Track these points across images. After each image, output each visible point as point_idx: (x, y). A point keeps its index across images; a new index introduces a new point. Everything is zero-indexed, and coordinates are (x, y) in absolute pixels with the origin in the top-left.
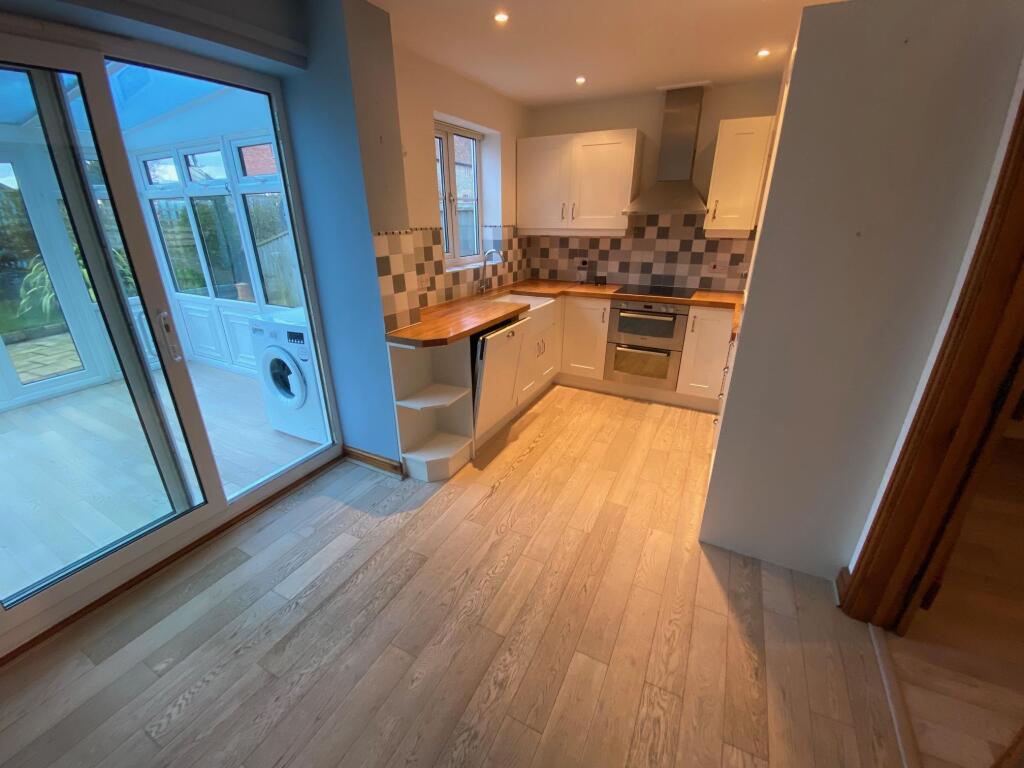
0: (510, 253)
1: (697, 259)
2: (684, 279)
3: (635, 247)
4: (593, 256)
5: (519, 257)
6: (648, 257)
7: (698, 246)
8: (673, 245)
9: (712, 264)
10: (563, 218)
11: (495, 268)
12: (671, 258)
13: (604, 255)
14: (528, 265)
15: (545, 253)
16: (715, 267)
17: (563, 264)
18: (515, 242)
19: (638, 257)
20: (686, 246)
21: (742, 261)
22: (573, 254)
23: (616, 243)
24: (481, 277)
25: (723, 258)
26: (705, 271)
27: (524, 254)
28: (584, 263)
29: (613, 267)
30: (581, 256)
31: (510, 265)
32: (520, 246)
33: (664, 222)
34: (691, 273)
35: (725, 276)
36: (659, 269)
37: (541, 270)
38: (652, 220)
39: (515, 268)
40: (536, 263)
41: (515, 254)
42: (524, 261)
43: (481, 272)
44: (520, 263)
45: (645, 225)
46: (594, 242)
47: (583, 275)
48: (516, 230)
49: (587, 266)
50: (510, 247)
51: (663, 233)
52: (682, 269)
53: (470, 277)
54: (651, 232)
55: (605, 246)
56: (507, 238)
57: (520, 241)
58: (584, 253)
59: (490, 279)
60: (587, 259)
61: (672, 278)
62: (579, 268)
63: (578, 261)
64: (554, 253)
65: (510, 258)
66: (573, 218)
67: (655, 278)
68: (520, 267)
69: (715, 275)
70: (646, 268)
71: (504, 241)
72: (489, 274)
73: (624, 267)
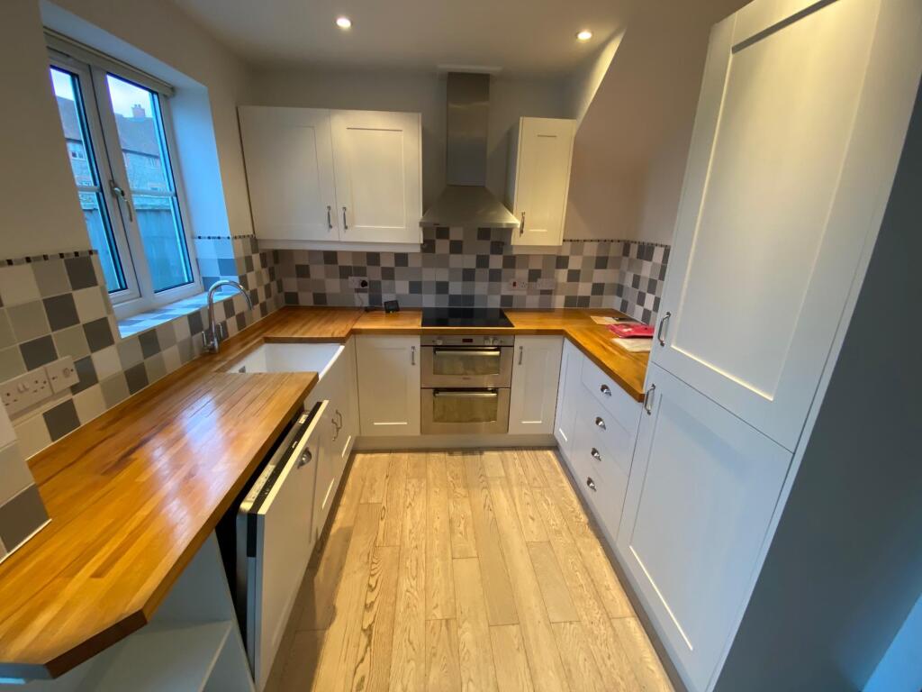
0: (251, 277)
1: (495, 276)
2: (484, 298)
3: (426, 264)
4: (374, 274)
5: (266, 280)
6: (442, 276)
7: (496, 262)
8: (468, 261)
9: (512, 281)
10: (331, 227)
11: (228, 305)
12: (468, 275)
13: (388, 274)
14: (280, 288)
15: (303, 272)
16: (514, 284)
17: (333, 286)
18: (256, 259)
19: (432, 275)
20: (482, 262)
21: (540, 277)
22: (345, 272)
23: (401, 259)
24: (206, 326)
25: (521, 274)
26: (505, 289)
27: (272, 275)
28: (364, 284)
29: (402, 287)
30: (357, 275)
31: (254, 293)
32: (264, 265)
33: (456, 234)
34: (491, 291)
35: (525, 293)
36: (456, 288)
37: (300, 295)
38: (443, 233)
39: (262, 297)
40: (292, 284)
41: (259, 275)
42: (274, 286)
43: (205, 318)
44: (267, 288)
45: (434, 238)
46: (373, 258)
47: (363, 299)
48: (254, 242)
49: (367, 287)
50: (250, 268)
51: (456, 248)
52: (480, 288)
53: (183, 332)
54: (442, 246)
55: (388, 263)
56: (242, 255)
57: (263, 257)
58: (360, 271)
59: (224, 324)
60: (366, 279)
61: (471, 298)
62: (358, 291)
63: (354, 281)
64: (318, 271)
65: (252, 284)
66: (346, 228)
67: (453, 299)
68: (268, 295)
69: (516, 293)
70: (442, 288)
71: (238, 259)
72: (219, 316)
73: (416, 287)
